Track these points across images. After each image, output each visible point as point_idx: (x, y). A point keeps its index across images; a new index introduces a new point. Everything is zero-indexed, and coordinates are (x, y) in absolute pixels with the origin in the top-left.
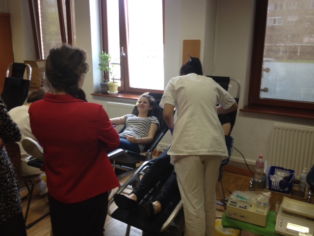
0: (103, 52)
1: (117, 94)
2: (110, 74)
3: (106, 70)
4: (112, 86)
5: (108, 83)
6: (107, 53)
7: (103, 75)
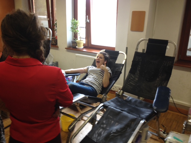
0: (74, 19)
1: (83, 49)
2: (78, 35)
3: (76, 31)
4: (79, 43)
5: (77, 41)
6: (77, 20)
7: (74, 35)
